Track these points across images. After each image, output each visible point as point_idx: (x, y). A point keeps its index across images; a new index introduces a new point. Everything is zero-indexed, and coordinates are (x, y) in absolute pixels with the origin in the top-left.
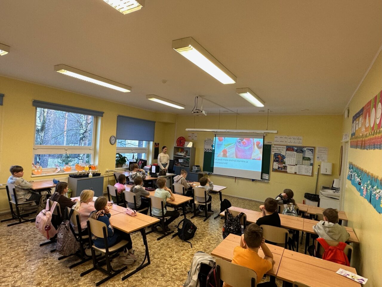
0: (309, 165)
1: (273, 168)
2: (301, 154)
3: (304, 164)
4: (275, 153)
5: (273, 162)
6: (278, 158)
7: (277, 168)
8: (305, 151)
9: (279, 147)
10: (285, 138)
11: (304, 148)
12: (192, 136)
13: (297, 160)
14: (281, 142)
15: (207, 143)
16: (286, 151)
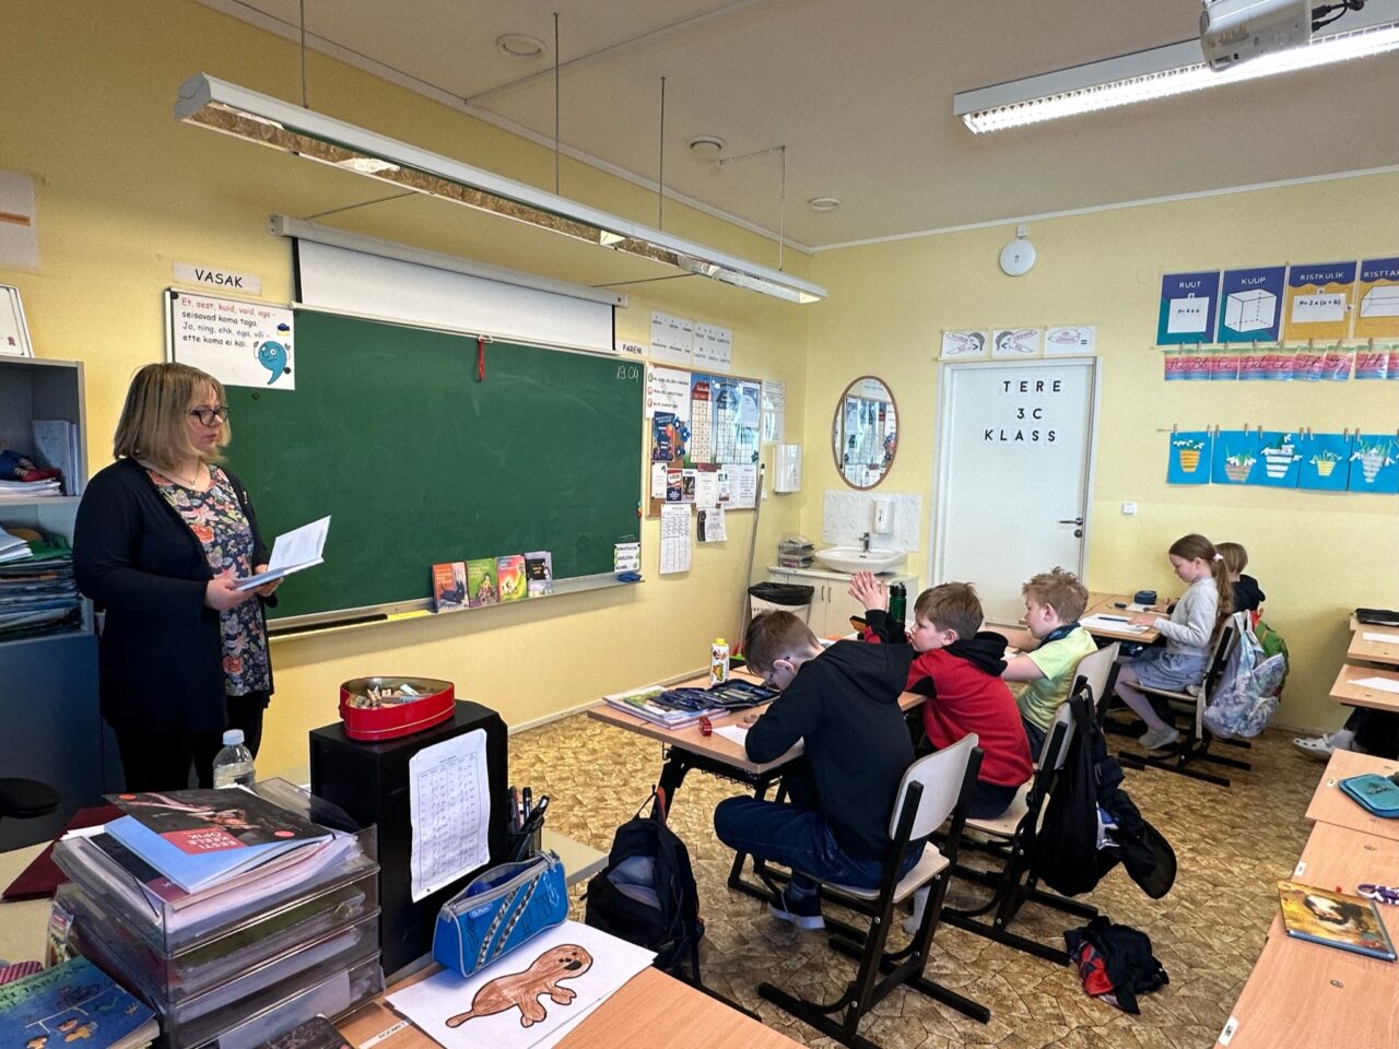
1: (652, 498)
3: (739, 461)
4: (658, 414)
5: (653, 464)
6: (667, 439)
7: (665, 496)
8: (740, 398)
9: (668, 381)
10: (684, 329)
11: (739, 384)
13: (722, 445)
14: (673, 348)
15: (197, 316)
16: (692, 398)
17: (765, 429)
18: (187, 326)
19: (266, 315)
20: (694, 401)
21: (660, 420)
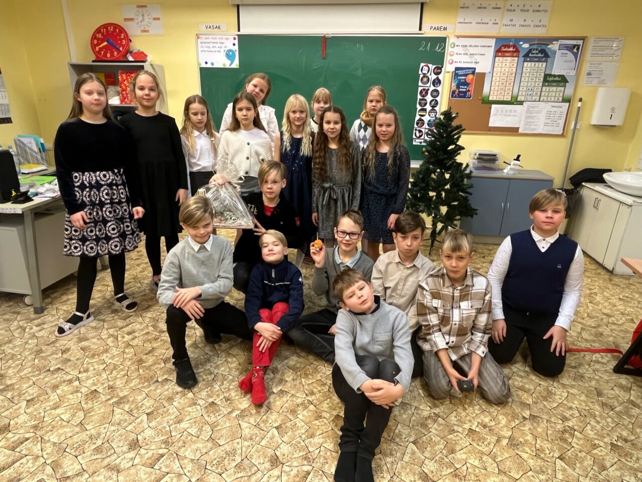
0: (561, 99)
2: (541, 64)
3: (545, 99)
5: (450, 99)
6: (466, 84)
8: (555, 52)
9: (470, 46)
10: (493, 8)
11: (554, 42)
12: (140, 18)
13: (525, 88)
14: (480, 23)
15: (205, 43)
16: (495, 56)
17: (586, 76)
18: (202, 47)
19: (227, 39)
20: (497, 59)
21: (460, 72)
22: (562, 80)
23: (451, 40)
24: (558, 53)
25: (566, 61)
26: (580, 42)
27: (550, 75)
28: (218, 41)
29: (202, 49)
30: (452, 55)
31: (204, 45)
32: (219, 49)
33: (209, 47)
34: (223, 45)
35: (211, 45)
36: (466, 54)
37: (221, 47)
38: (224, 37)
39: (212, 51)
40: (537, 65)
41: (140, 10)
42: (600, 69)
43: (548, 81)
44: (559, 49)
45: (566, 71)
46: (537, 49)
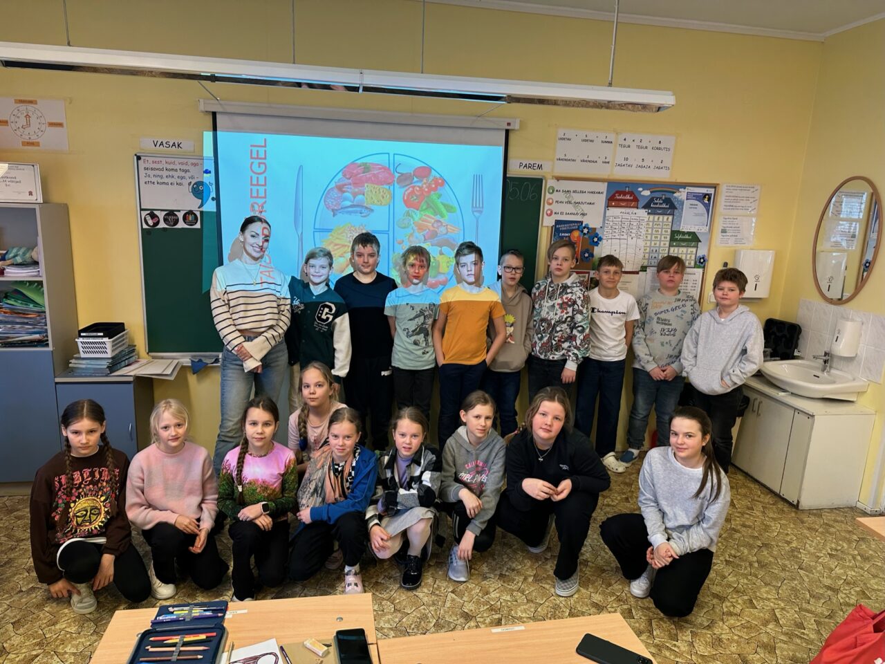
0: (693, 264)
2: (666, 217)
8: (682, 203)
9: (574, 192)
10: (602, 142)
11: (680, 190)
12: (23, 121)
13: (648, 249)
14: (586, 161)
15: (152, 169)
16: (608, 207)
17: (720, 234)
18: (148, 176)
19: (195, 165)
20: (611, 209)
21: (563, 227)
22: (693, 239)
23: (550, 183)
24: (687, 204)
25: (697, 215)
26: (711, 191)
27: (679, 232)
28: (178, 167)
29: (147, 179)
30: (550, 204)
31: (149, 172)
32: (179, 181)
33: (161, 177)
34: (188, 175)
35: (165, 173)
36: (570, 202)
37: (182, 178)
38: (190, 161)
39: (167, 184)
40: (661, 219)
41: (23, 107)
42: (736, 226)
43: (676, 240)
44: (687, 199)
45: (697, 227)
46: (660, 198)
